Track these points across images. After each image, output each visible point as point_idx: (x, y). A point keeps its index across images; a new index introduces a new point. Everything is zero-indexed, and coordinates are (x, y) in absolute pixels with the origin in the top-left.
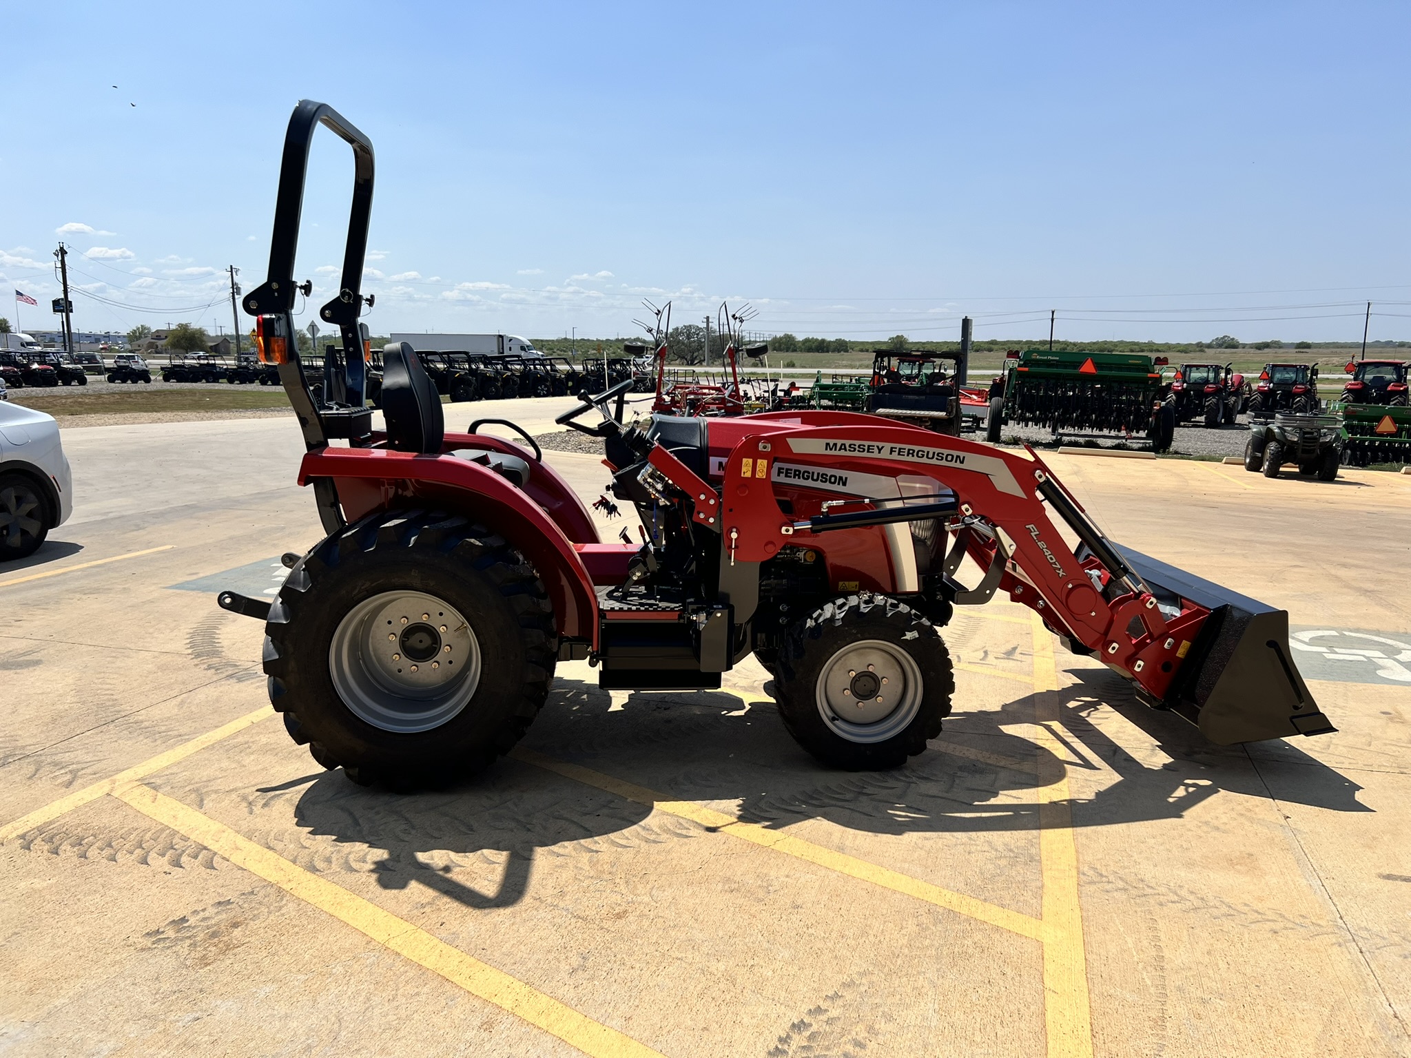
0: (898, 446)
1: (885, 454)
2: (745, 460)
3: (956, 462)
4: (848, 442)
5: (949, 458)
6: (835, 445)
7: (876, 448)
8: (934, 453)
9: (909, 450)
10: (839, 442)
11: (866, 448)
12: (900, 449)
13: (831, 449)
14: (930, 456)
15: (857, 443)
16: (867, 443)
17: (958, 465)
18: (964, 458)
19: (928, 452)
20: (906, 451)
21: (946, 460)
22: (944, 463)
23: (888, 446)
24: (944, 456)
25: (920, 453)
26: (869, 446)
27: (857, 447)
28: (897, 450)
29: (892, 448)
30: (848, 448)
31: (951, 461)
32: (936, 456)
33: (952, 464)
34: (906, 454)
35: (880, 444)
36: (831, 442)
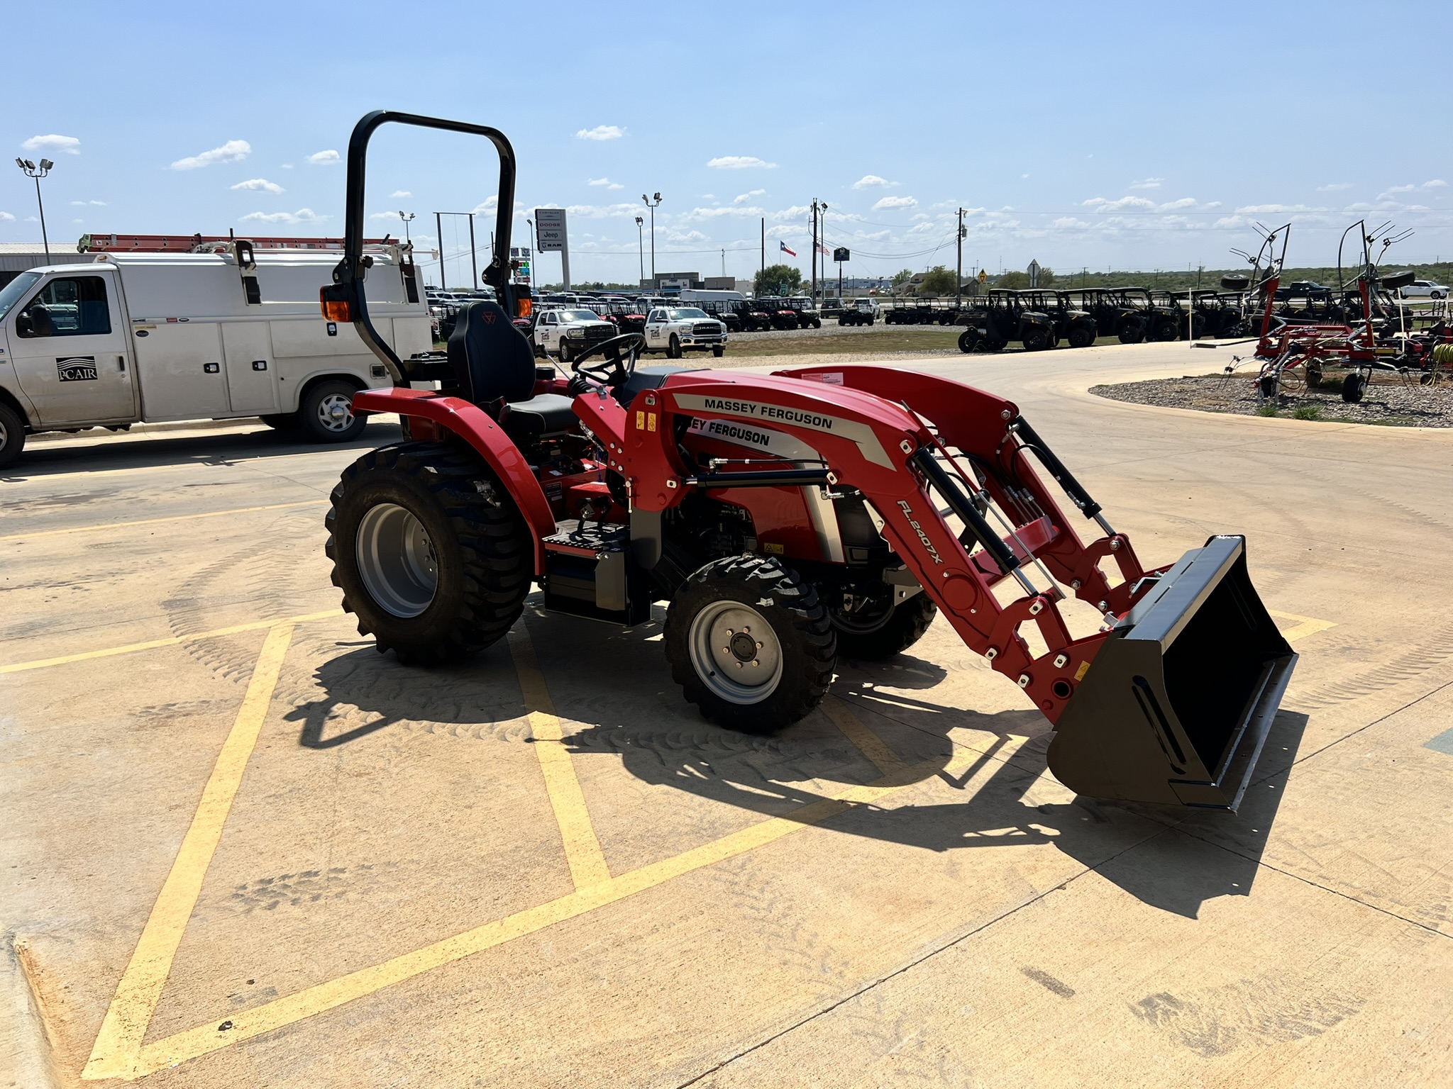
0: (769, 406)
1: (757, 414)
2: (638, 413)
3: (823, 426)
4: (724, 400)
5: (817, 421)
6: (713, 402)
7: (748, 407)
8: (802, 415)
9: (779, 411)
10: (717, 399)
11: (740, 406)
12: (770, 409)
13: (710, 406)
14: (799, 418)
15: (733, 401)
16: (741, 402)
17: (825, 429)
18: (831, 422)
19: (796, 414)
20: (776, 411)
21: (814, 423)
22: (811, 426)
23: (759, 405)
24: (812, 419)
25: (789, 414)
26: (742, 405)
27: (732, 405)
28: (768, 410)
29: (763, 408)
30: (724, 406)
31: (819, 424)
32: (804, 419)
33: (820, 428)
34: (776, 414)
35: (753, 403)
36: (710, 399)
